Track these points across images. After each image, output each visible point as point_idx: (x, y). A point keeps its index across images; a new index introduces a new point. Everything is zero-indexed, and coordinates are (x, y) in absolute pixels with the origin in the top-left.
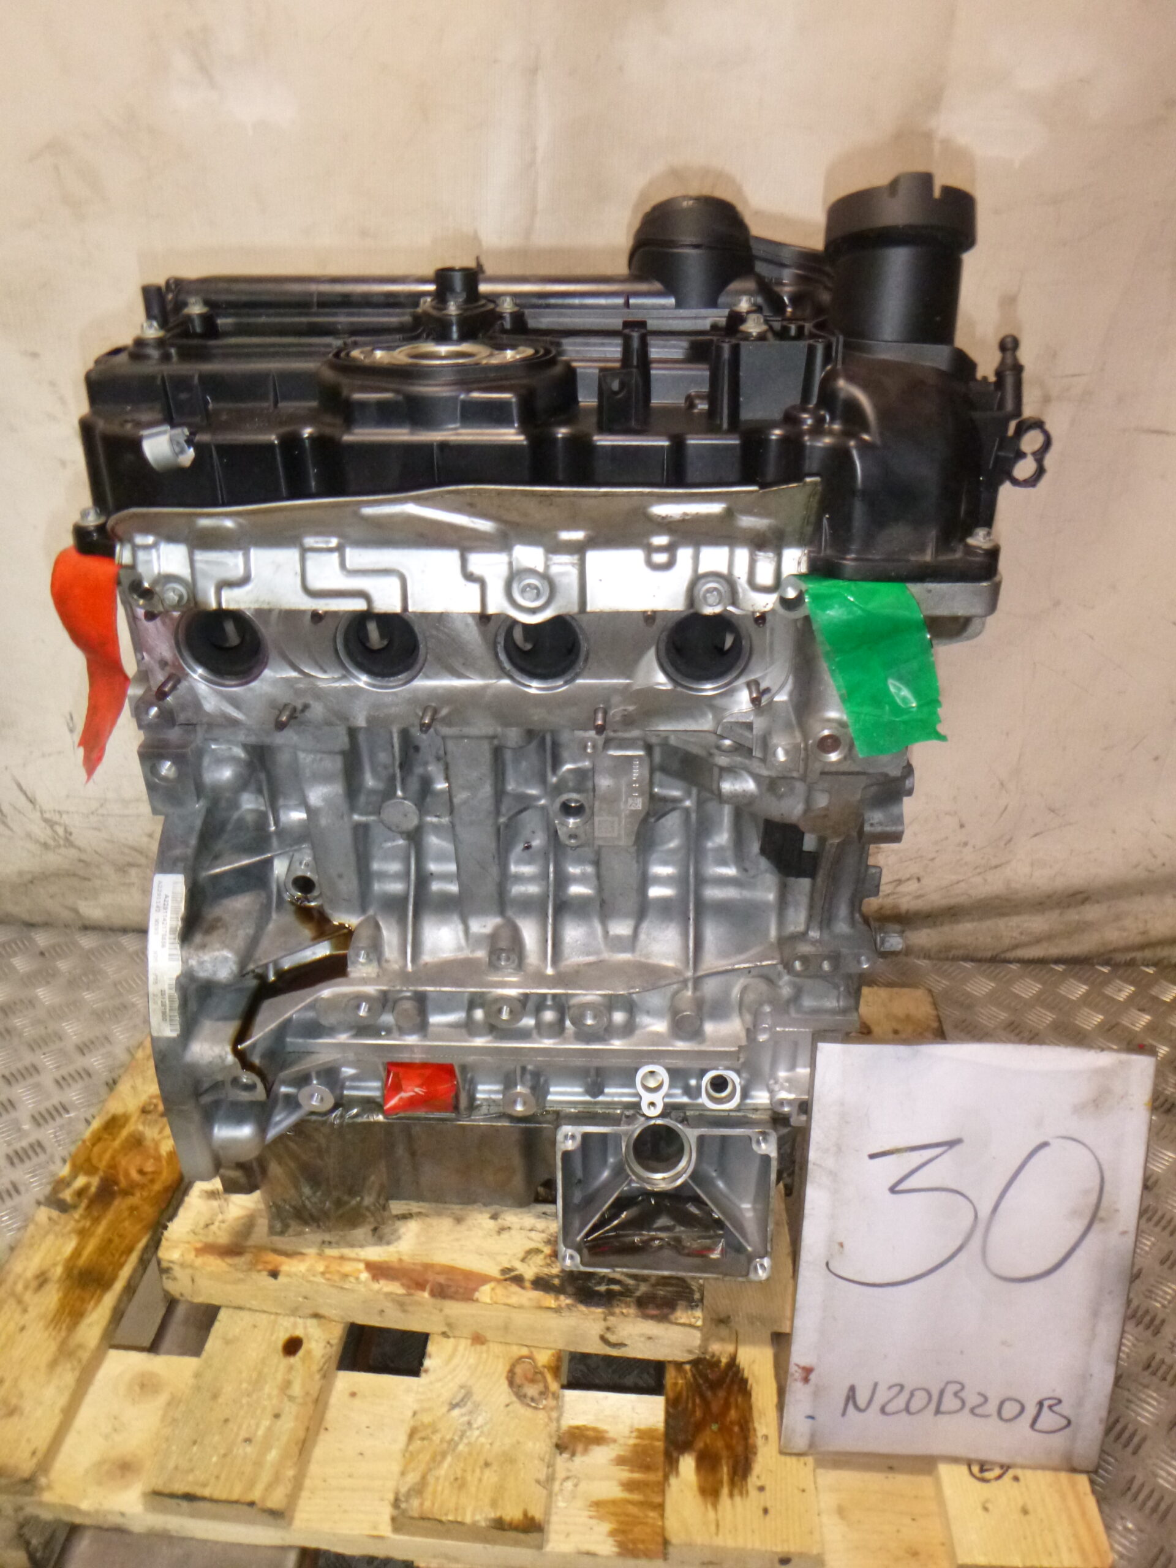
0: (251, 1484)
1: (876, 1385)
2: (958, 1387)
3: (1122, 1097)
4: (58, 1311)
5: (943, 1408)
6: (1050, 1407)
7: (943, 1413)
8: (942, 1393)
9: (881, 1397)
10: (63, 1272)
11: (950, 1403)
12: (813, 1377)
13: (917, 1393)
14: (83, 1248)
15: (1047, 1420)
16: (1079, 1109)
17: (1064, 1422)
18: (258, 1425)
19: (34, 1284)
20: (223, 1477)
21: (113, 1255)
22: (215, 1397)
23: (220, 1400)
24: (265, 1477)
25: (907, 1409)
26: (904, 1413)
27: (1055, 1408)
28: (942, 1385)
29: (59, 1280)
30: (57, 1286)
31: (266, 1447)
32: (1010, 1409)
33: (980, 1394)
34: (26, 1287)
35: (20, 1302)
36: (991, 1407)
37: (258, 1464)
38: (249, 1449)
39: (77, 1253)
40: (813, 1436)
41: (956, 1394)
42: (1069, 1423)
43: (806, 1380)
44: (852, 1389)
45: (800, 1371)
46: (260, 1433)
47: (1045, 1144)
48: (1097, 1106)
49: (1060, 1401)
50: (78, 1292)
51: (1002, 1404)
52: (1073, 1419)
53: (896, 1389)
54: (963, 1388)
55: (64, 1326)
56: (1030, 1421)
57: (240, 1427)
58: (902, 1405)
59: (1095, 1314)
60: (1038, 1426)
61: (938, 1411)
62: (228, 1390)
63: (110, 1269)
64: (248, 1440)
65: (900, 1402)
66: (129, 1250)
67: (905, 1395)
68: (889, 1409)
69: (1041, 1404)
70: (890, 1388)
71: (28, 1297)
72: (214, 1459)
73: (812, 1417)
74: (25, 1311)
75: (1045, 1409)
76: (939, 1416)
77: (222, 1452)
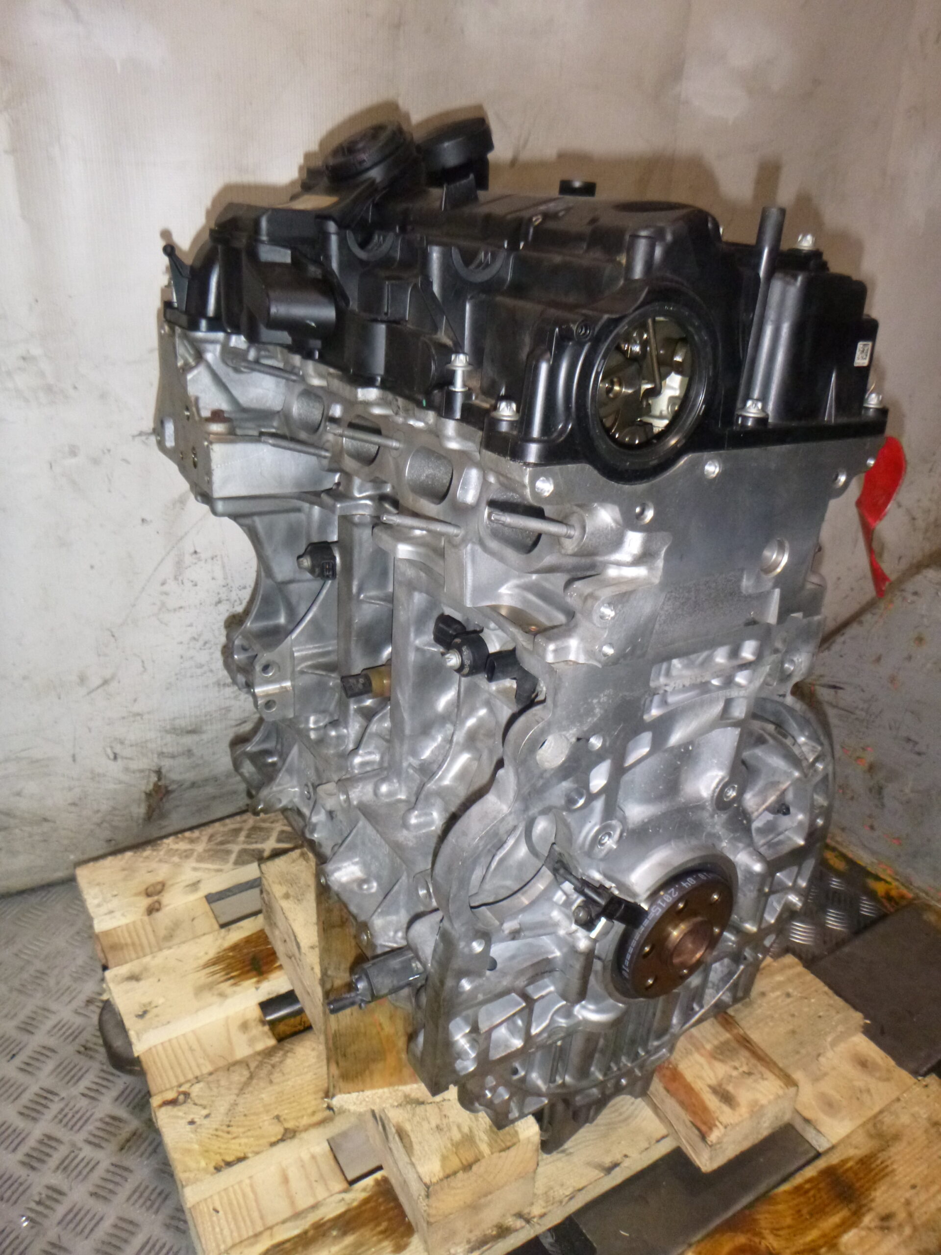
0: (799, 975)
4: (879, 1180)
10: (863, 1215)
14: (838, 1226)
18: (777, 997)
19: (893, 1223)
20: (813, 989)
21: (814, 1196)
22: (793, 1032)
23: (791, 1027)
24: (790, 972)
29: (870, 1210)
30: (873, 1205)
31: (779, 985)
34: (900, 1226)
35: (910, 1215)
37: (790, 980)
38: (790, 990)
39: (845, 1226)
46: (778, 993)
50: (858, 1185)
55: (879, 1162)
57: (788, 1005)
62: (783, 1029)
63: (822, 1185)
64: (788, 995)
66: (798, 1189)
71: (902, 1215)
72: (813, 1000)
74: (908, 1203)
77: (806, 1001)
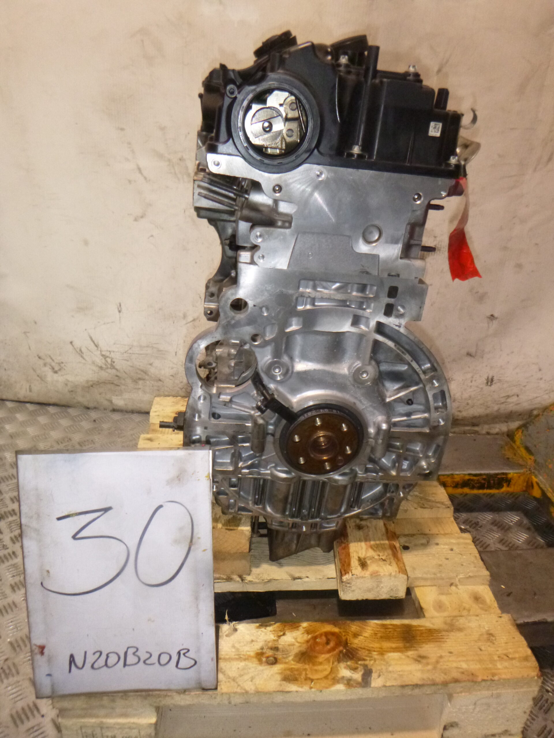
1: (86, 653)
2: (134, 650)
3: (193, 474)
5: (128, 662)
6: (184, 654)
7: (129, 665)
8: (126, 654)
9: (91, 659)
11: (130, 659)
12: (46, 651)
13: (110, 655)
15: (184, 662)
16: (170, 482)
17: (193, 662)
25: (106, 665)
26: (105, 668)
27: (186, 655)
28: (126, 650)
32: (164, 659)
33: (147, 652)
36: (154, 659)
40: (53, 686)
41: (134, 654)
42: (196, 662)
43: (42, 653)
44: (72, 656)
45: (37, 648)
47: (161, 507)
48: (179, 480)
49: (188, 651)
51: (160, 656)
52: (197, 660)
53: (98, 654)
54: (137, 649)
56: (175, 664)
58: (104, 664)
59: (197, 598)
60: (179, 666)
61: (125, 665)
65: (101, 661)
67: (104, 657)
68: (96, 666)
69: (179, 653)
70: (94, 654)
73: (49, 675)
75: (182, 655)
76: (127, 667)
